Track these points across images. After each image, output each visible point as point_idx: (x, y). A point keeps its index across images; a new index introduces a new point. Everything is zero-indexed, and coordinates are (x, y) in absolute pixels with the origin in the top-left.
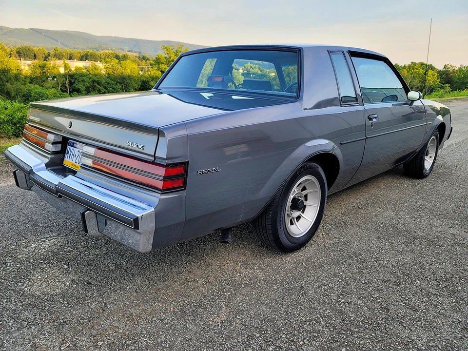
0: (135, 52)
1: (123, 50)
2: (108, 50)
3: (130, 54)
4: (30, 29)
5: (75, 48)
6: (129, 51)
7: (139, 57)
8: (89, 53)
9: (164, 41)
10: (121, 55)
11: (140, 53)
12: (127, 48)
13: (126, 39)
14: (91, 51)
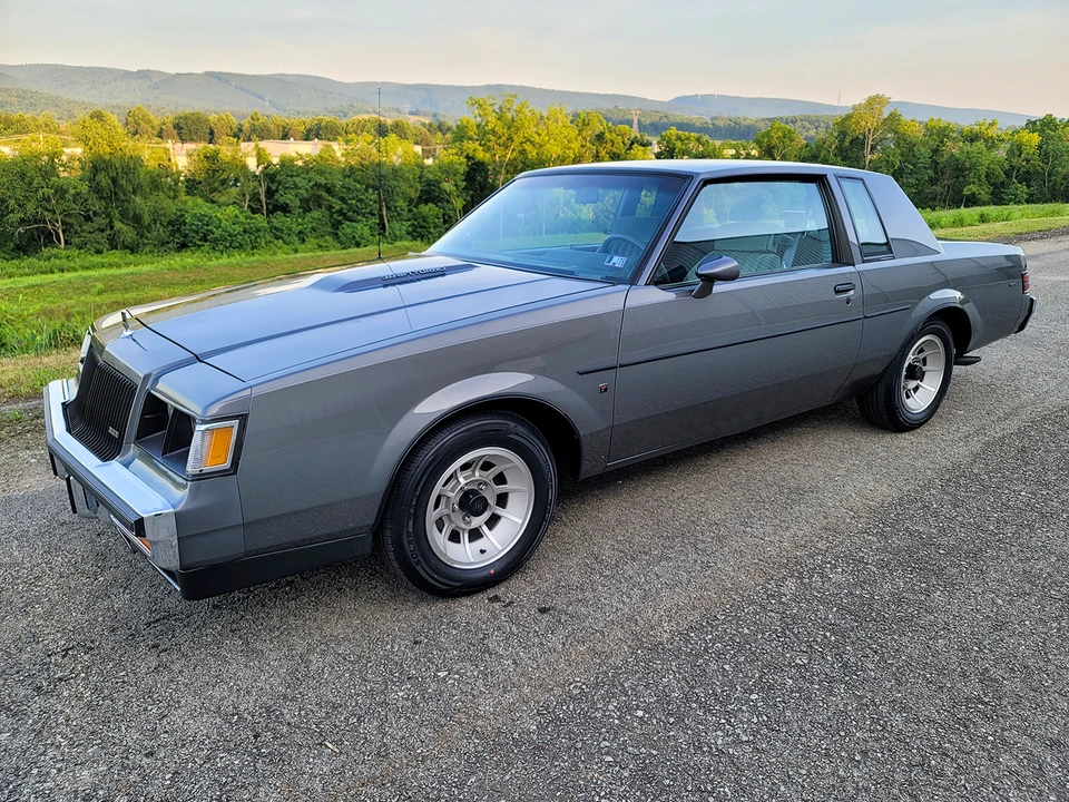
0: (425, 115)
1: (400, 112)
2: (368, 112)
3: (413, 119)
4: (207, 73)
5: (299, 113)
6: (410, 114)
7: (430, 125)
8: (323, 124)
9: (488, 86)
10: (389, 122)
11: (435, 115)
12: (407, 108)
13: (407, 86)
14: (327, 119)
